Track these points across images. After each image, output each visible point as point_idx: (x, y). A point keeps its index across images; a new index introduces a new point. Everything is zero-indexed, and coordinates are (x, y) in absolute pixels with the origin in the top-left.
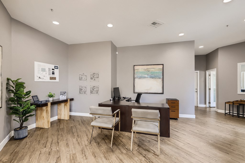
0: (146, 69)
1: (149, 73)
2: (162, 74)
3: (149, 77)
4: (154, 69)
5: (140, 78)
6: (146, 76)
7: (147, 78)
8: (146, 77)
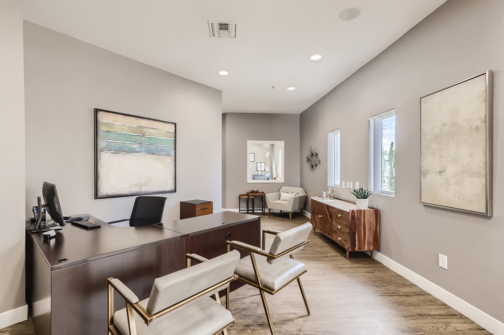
0: (137, 128)
1: (143, 138)
2: (172, 146)
3: (143, 150)
4: (155, 130)
5: (118, 151)
6: (135, 148)
7: (140, 152)
8: (137, 150)
